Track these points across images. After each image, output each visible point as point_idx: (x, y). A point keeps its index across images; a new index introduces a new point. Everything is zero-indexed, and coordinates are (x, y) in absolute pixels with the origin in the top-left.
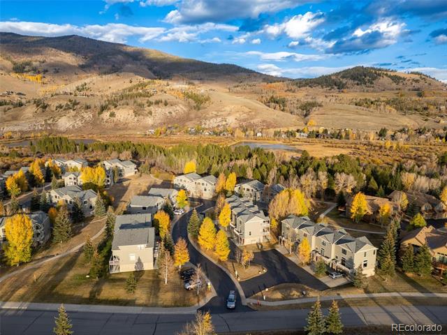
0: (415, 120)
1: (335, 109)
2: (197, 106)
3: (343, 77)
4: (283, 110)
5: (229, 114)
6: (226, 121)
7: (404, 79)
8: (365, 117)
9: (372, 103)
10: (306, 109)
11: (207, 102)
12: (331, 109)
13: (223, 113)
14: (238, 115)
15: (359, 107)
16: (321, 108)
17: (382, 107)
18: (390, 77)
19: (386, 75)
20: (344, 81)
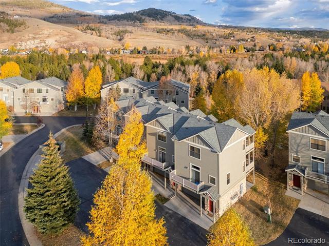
0: (200, 42)
1: (143, 35)
2: (10, 29)
3: (142, 14)
4: (100, 36)
5: (48, 36)
6: (45, 43)
7: (182, 18)
8: (166, 41)
9: (168, 31)
10: (120, 35)
11: (23, 26)
12: (140, 35)
13: (41, 36)
14: (58, 37)
15: (161, 34)
16: (132, 34)
17: (176, 34)
18: (173, 16)
19: (171, 15)
20: (143, 17)
